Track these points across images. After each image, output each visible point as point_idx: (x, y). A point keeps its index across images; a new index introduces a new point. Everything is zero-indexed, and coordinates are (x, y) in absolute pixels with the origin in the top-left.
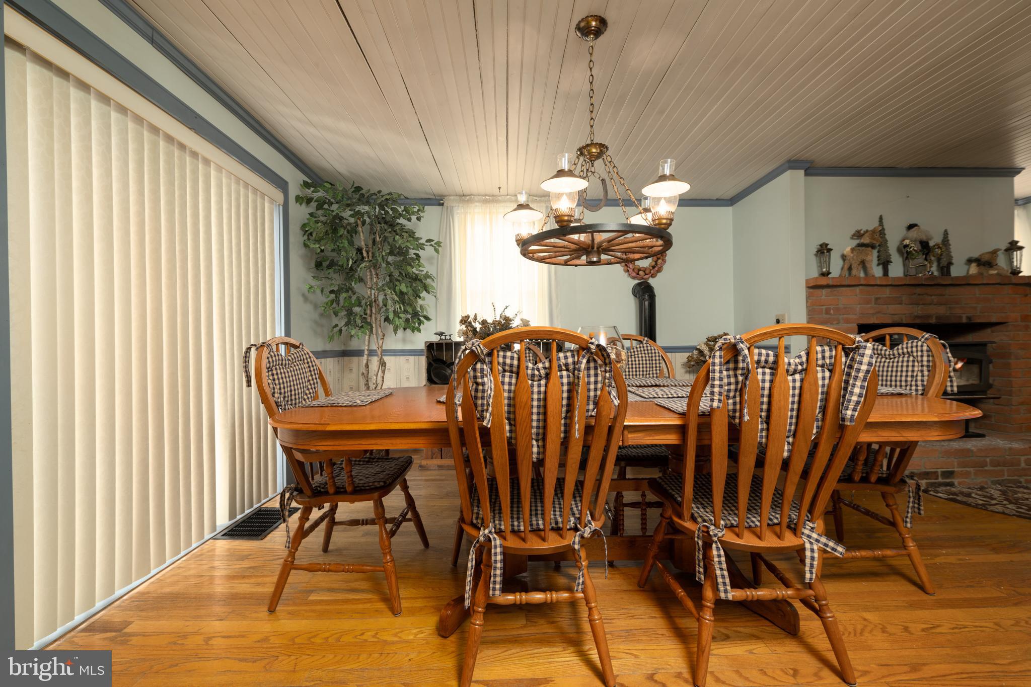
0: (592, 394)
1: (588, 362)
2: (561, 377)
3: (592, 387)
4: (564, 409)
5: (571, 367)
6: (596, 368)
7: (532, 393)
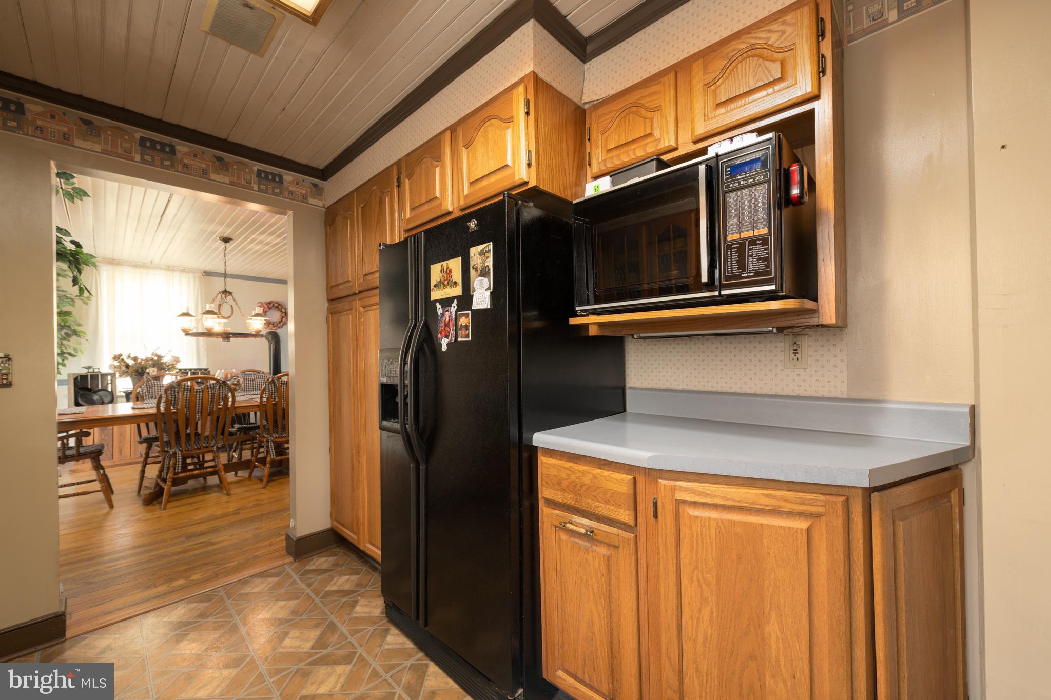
0: (221, 396)
1: (220, 386)
2: (209, 391)
3: (221, 394)
4: (210, 402)
5: (212, 388)
6: (223, 388)
7: (196, 397)
